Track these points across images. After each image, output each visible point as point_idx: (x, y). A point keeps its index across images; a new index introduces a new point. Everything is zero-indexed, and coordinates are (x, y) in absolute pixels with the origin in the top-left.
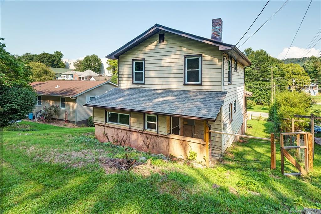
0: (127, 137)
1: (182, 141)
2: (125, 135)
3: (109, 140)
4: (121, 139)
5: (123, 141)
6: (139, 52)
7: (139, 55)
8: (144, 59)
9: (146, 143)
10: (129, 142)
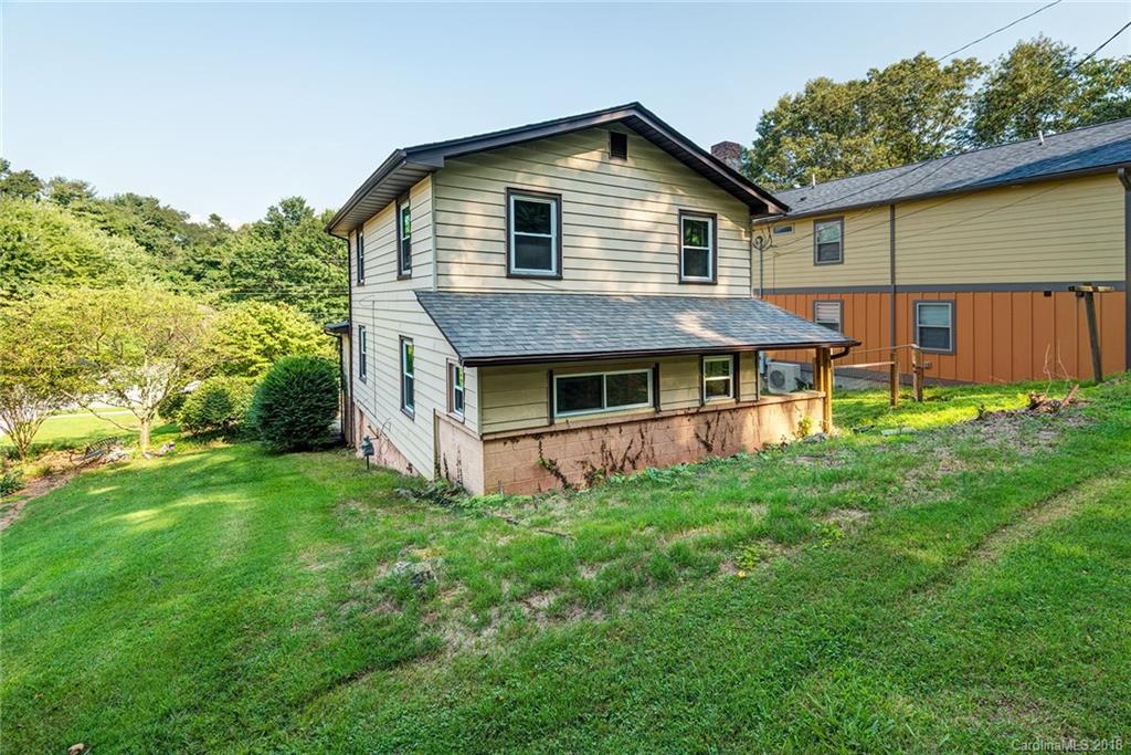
0: (643, 443)
1: (785, 405)
2: (635, 440)
3: (564, 481)
4: (621, 457)
5: (627, 462)
6: (538, 168)
7: (535, 179)
8: (560, 195)
9: (704, 439)
10: (650, 456)
